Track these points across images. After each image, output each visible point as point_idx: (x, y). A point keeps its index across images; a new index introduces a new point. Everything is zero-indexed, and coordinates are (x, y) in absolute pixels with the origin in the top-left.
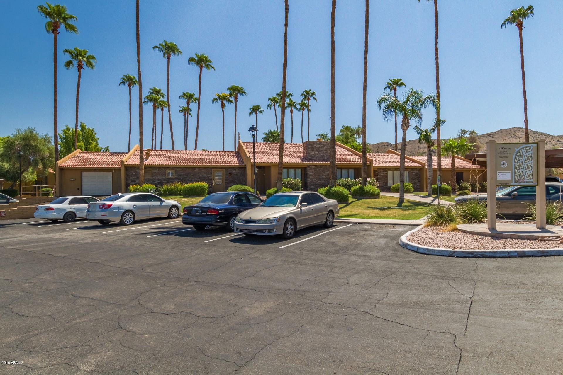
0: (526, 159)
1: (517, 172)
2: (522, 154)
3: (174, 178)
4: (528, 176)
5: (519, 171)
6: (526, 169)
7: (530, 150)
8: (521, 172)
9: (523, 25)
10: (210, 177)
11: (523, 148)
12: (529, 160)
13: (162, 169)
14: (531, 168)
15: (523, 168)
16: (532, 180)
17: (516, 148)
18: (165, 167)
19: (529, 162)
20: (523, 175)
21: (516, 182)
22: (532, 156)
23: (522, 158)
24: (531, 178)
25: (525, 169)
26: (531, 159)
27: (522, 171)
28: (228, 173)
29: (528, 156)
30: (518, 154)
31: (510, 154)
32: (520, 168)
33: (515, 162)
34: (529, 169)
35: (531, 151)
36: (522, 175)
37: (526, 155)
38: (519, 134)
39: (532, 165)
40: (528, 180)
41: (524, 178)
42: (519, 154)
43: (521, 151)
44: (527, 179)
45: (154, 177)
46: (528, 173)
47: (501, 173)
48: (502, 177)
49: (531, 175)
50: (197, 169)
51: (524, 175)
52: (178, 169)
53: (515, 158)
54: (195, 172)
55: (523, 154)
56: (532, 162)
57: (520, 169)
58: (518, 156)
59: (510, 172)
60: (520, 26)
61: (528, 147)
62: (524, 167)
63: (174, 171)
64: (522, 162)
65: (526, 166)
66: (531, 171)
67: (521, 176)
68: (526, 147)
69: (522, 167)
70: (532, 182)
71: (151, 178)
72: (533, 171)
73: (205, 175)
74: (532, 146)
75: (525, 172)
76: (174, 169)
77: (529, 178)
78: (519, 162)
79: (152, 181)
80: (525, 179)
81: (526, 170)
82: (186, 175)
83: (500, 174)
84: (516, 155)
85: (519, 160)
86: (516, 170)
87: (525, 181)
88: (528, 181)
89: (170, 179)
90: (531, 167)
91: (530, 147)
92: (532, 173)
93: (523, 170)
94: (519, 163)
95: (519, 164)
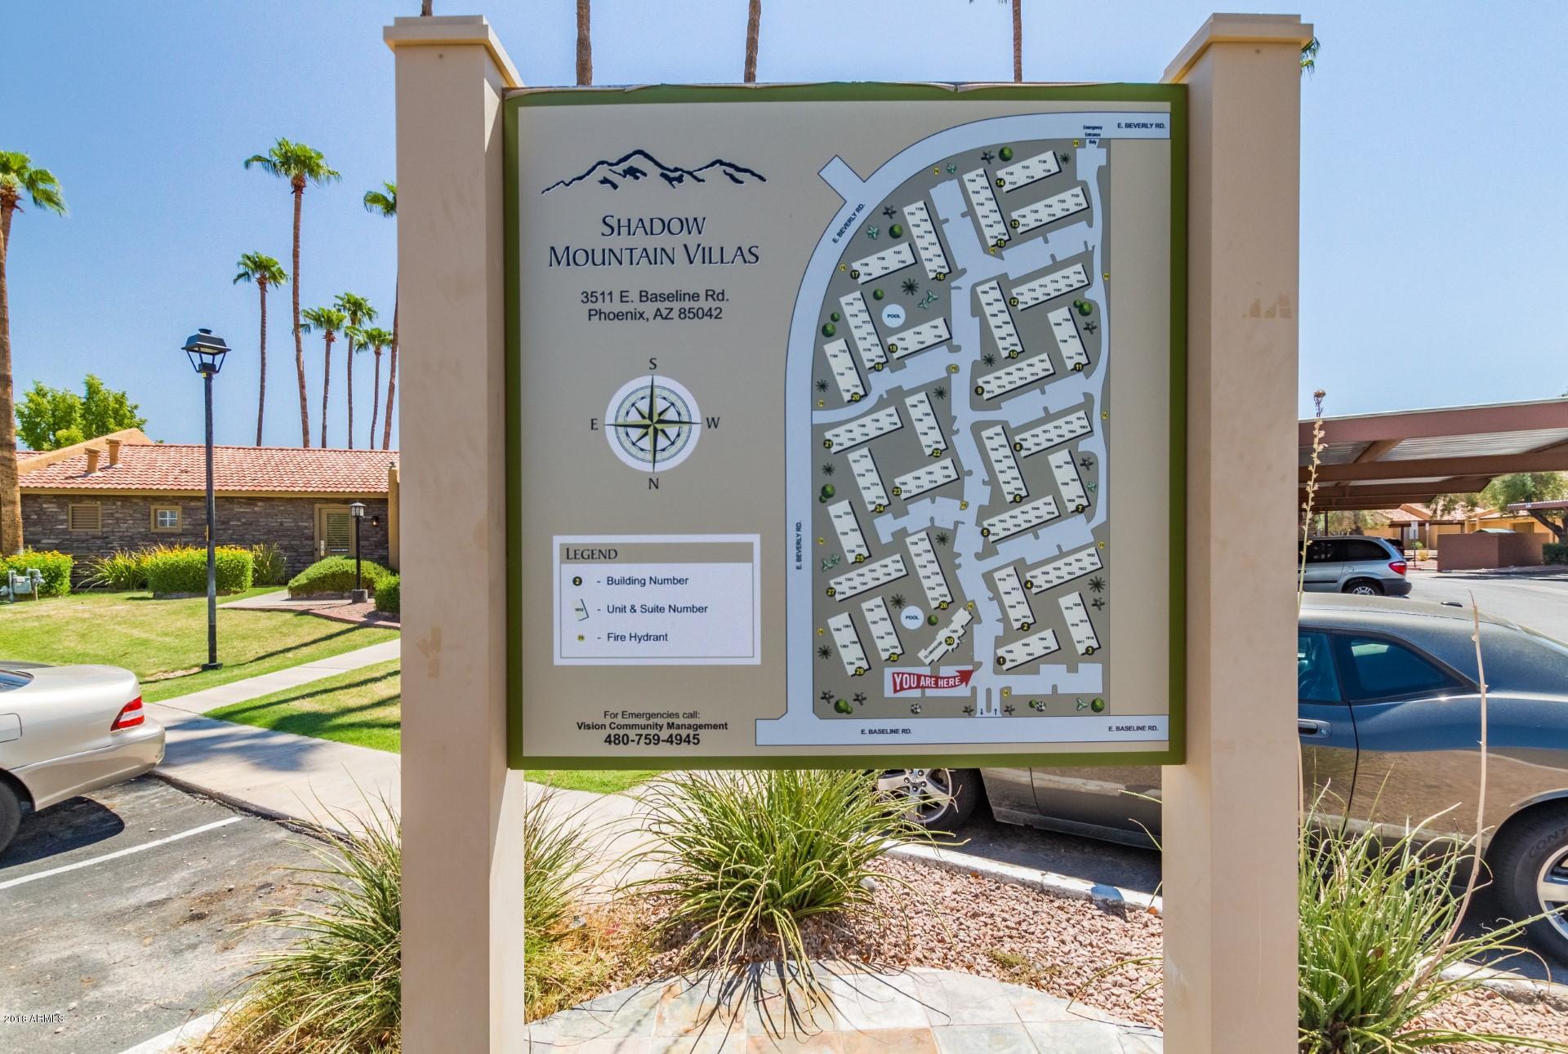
0: (1005, 338)
1: (852, 543)
2: (934, 264)
3: (180, 531)
4: (1020, 613)
5: (885, 527)
6: (997, 504)
7: (1071, 200)
8: (920, 550)
10: (306, 528)
11: (951, 168)
12: (1039, 365)
13: (137, 504)
14: (1072, 492)
15: (953, 488)
16: (1087, 680)
17: (837, 174)
18: (145, 498)
19: (1039, 383)
20: (956, 599)
21: (841, 710)
22: (1096, 294)
23: (929, 332)
24: (1082, 635)
25: (977, 493)
26: (1071, 350)
27: (941, 539)
28: (370, 517)
29: (1026, 295)
30: (872, 266)
31: (750, 255)
32: (909, 483)
33: (823, 386)
34: (1043, 507)
35: (1084, 213)
36: (935, 591)
37: (1004, 284)
39: (1094, 446)
40: (1031, 666)
41: (963, 646)
42: (894, 257)
43: (914, 215)
44: (1018, 652)
45: (105, 529)
46: (1020, 567)
47: (608, 554)
48: (625, 624)
49: (1068, 600)
50: (260, 504)
51: (973, 587)
52: (193, 504)
53: (830, 326)
54: (255, 513)
55: (953, 270)
56: (1093, 384)
57: (895, 502)
58: (875, 297)
59: (741, 554)
61: (1034, 148)
62: (961, 474)
63: (178, 510)
64: (939, 393)
65: (1000, 454)
66: (1077, 531)
67: (912, 617)
68: (1005, 155)
69: (940, 472)
70: (1096, 707)
71: (98, 532)
72: (1102, 536)
73: (288, 523)
74: (1093, 135)
75: (989, 551)
76: (177, 504)
77: (1039, 643)
78: (881, 383)
79: (99, 542)
80: (983, 650)
81: (999, 525)
82: (223, 523)
83: (595, 572)
84: (844, 278)
85: (891, 359)
86: (838, 506)
87: (985, 679)
88: (1024, 685)
89: (163, 534)
90: (1085, 464)
91: (1064, 159)
92: (1087, 561)
93: (945, 512)
94: (896, 397)
95: (886, 420)
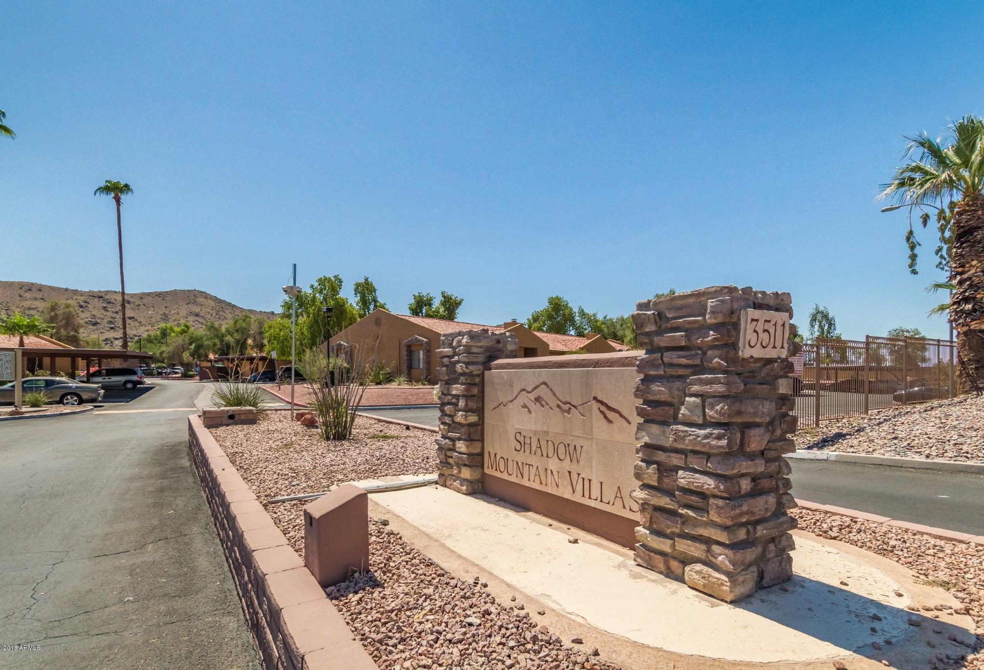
9: (121, 201)
38: (200, 300)
60: (118, 201)
